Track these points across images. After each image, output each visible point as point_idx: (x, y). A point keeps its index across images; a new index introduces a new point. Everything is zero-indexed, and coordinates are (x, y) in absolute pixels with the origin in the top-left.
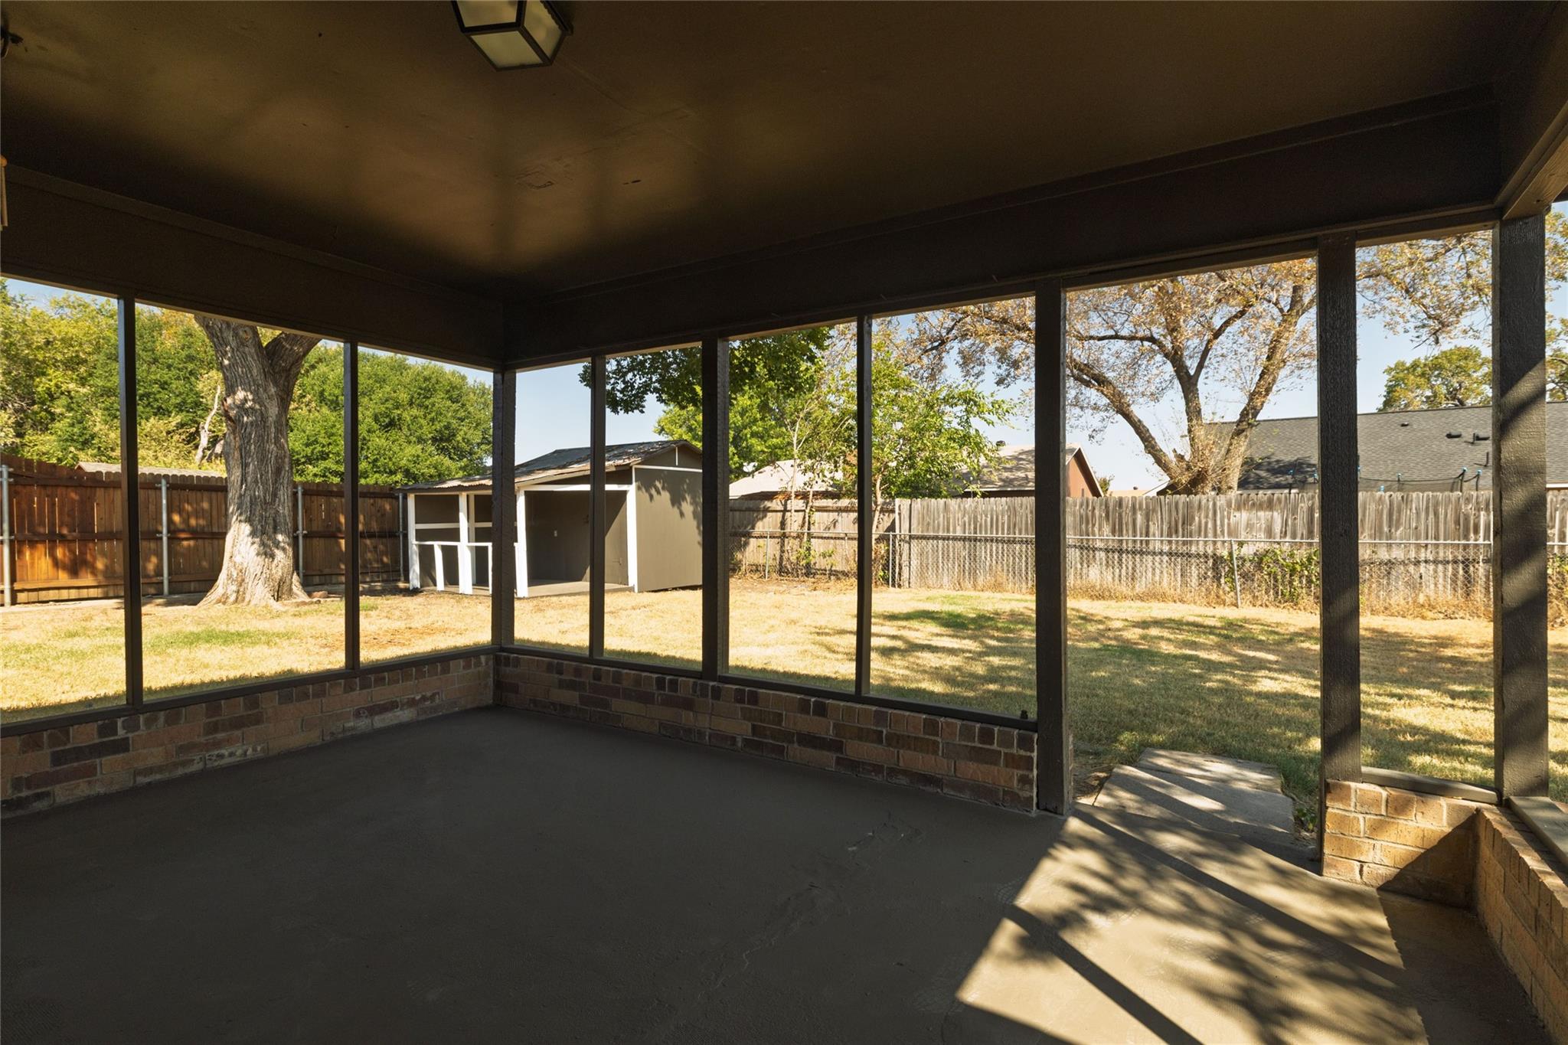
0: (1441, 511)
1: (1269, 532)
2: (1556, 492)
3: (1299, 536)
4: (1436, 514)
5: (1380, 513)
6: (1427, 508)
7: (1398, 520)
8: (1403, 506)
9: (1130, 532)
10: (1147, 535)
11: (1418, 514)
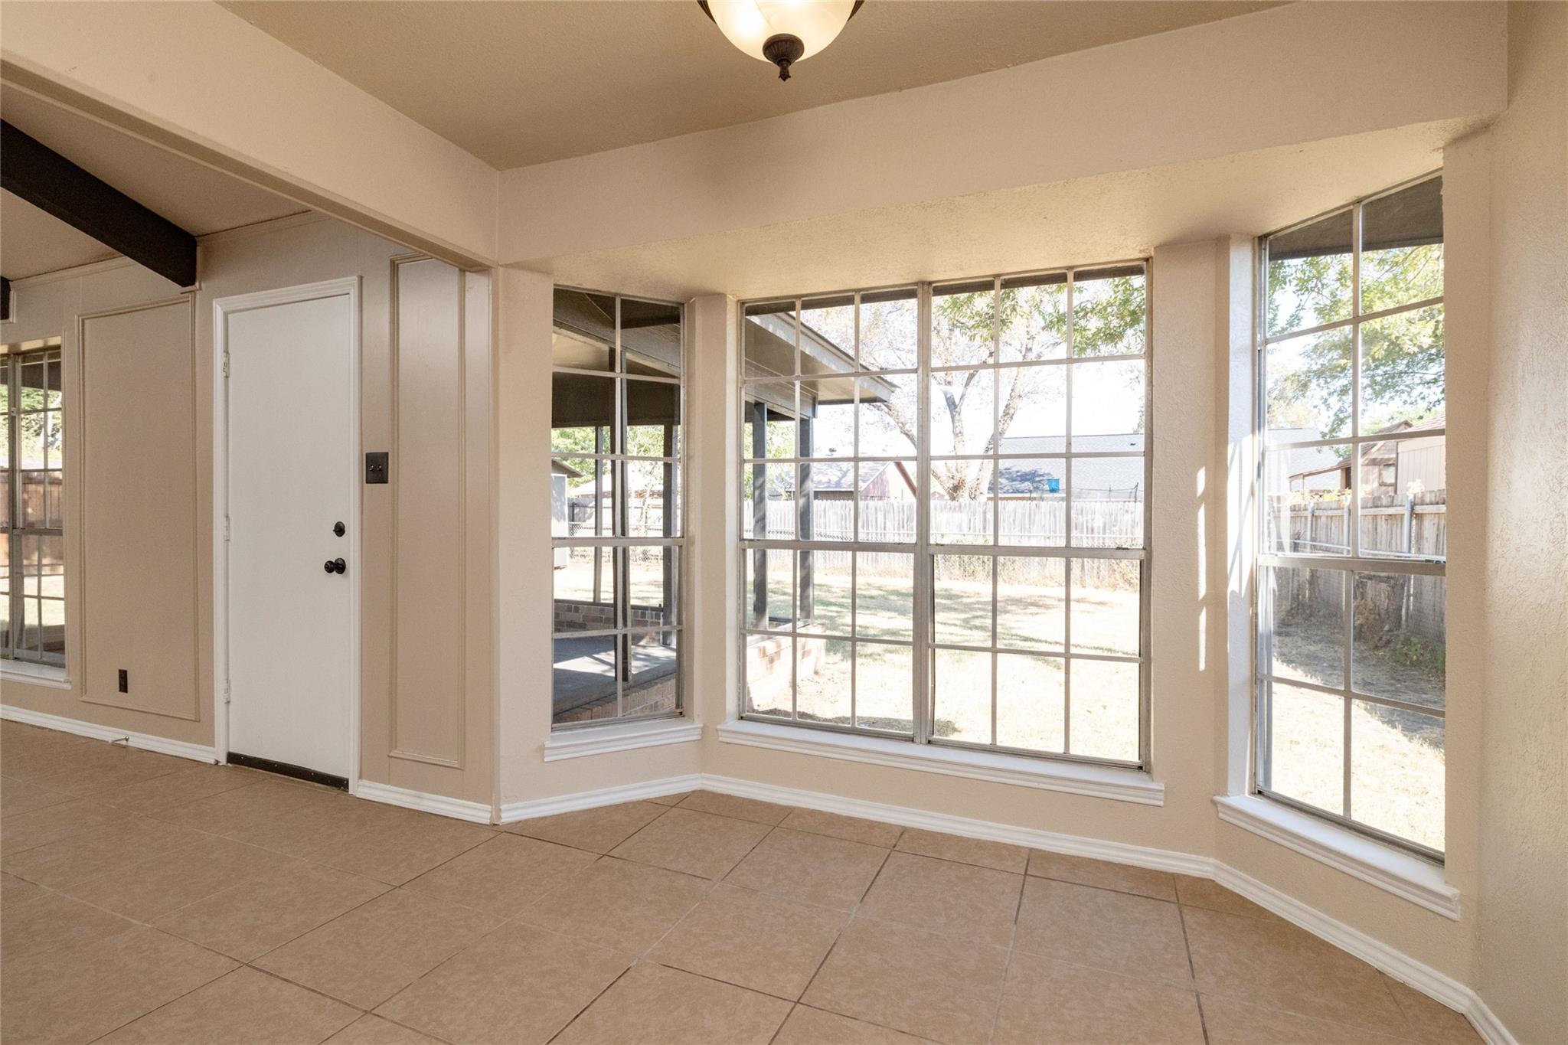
0: (1057, 515)
1: (960, 528)
2: (1117, 503)
3: (978, 530)
4: (1055, 516)
5: (1024, 515)
6: (1050, 512)
7: (1034, 520)
8: (1037, 510)
9: (874, 527)
10: (885, 529)
11: (1045, 516)
